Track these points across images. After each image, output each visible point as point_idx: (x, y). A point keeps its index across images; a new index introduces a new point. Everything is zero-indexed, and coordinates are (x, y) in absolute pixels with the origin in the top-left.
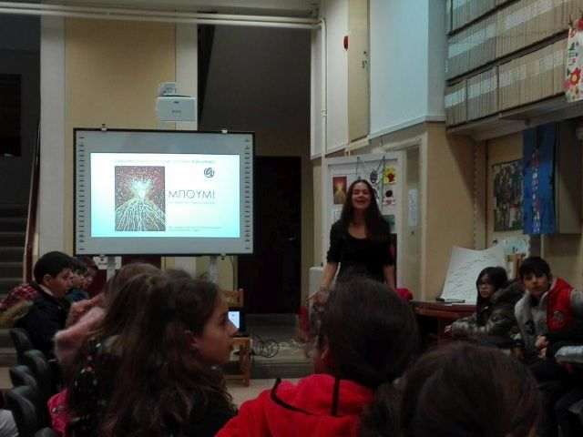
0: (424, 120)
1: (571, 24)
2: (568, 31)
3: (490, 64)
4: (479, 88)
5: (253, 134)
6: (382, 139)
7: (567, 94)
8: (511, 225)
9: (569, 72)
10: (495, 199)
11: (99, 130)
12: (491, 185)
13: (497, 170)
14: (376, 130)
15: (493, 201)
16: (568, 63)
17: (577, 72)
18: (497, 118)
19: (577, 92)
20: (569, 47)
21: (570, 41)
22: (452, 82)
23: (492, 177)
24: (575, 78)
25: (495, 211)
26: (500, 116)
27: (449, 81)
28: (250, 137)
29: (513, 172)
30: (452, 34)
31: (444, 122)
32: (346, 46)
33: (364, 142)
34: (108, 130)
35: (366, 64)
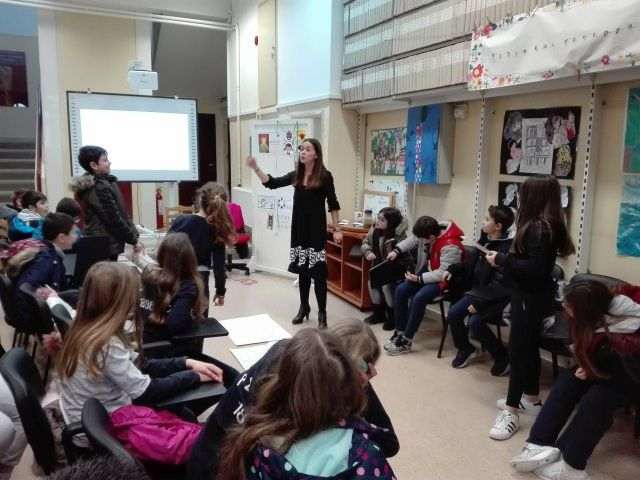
0: (328, 97)
1: (475, 30)
2: (471, 35)
3: (386, 60)
4: (373, 77)
5: (196, 100)
6: (287, 109)
7: (469, 85)
8: (386, 172)
9: (471, 68)
10: (373, 154)
11: (86, 93)
12: (369, 144)
13: (375, 134)
14: (282, 102)
15: (371, 156)
16: (471, 60)
17: (480, 68)
18: (390, 99)
19: (480, 83)
20: (472, 47)
21: (473, 43)
22: (348, 72)
23: (370, 139)
24: (477, 72)
25: (372, 162)
26: (394, 97)
27: (345, 70)
28: (194, 102)
29: (389, 137)
30: (348, 36)
31: (341, 100)
32: (256, 43)
33: (273, 110)
34: (94, 93)
35: (274, 56)
